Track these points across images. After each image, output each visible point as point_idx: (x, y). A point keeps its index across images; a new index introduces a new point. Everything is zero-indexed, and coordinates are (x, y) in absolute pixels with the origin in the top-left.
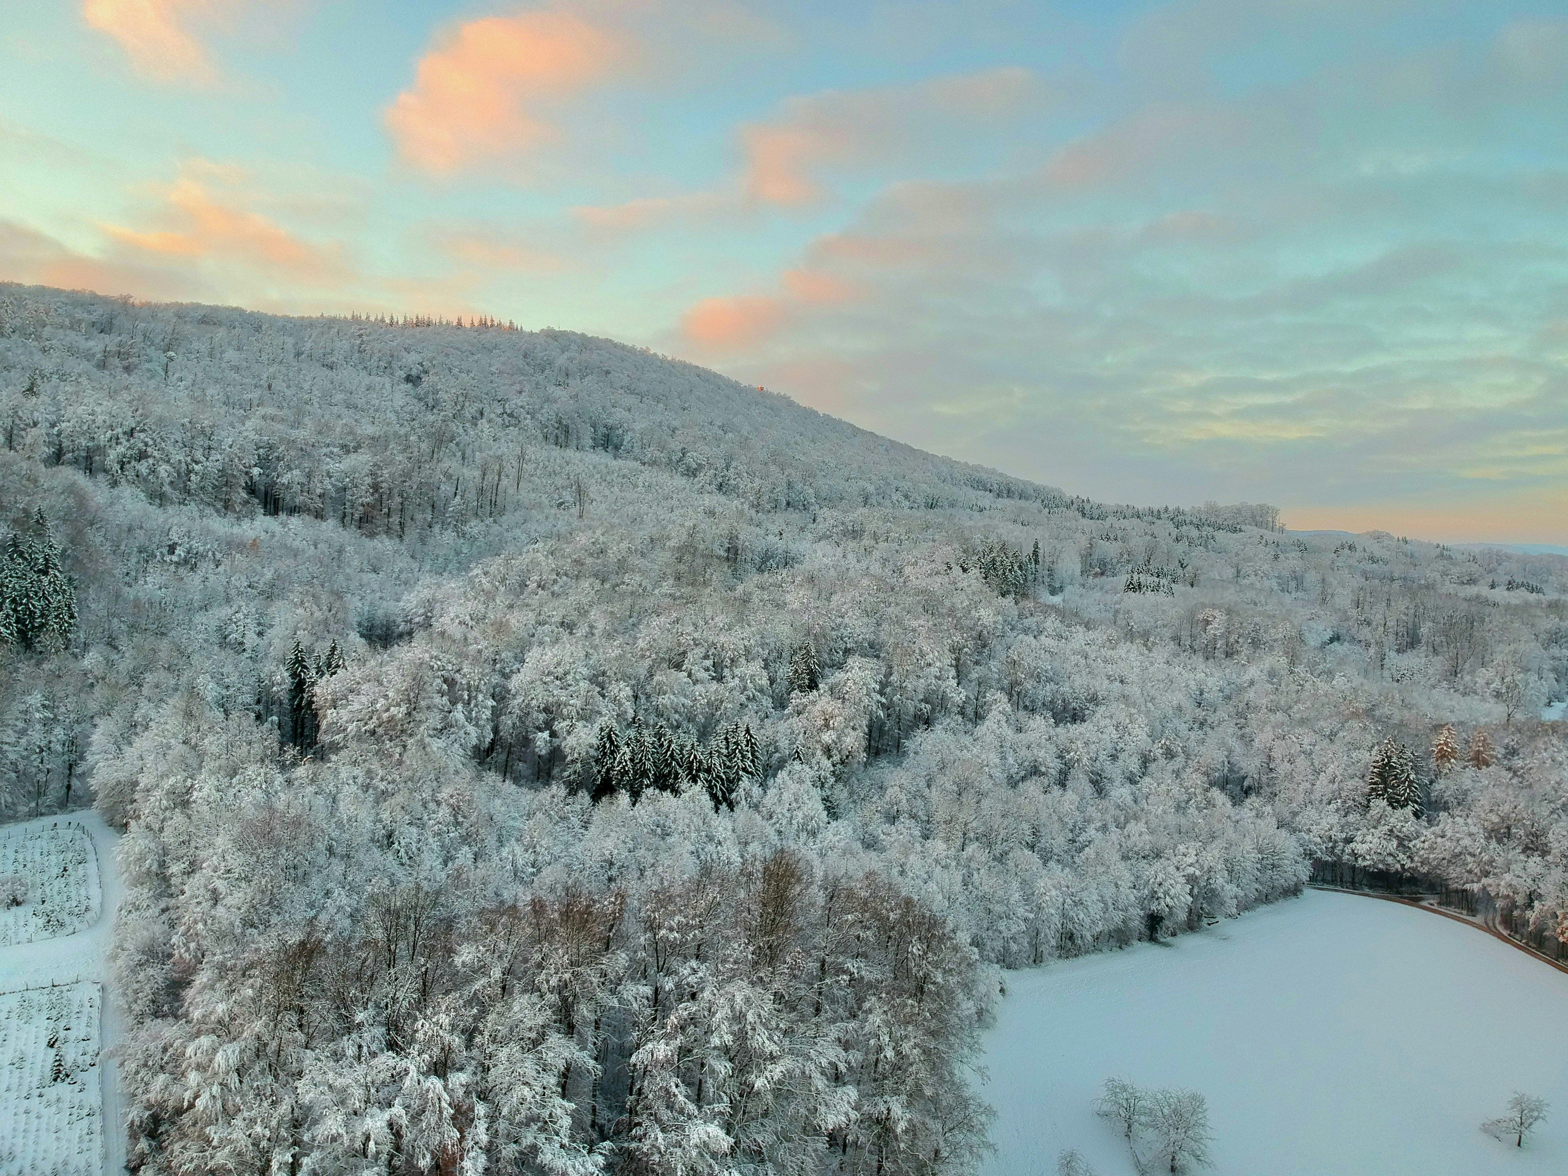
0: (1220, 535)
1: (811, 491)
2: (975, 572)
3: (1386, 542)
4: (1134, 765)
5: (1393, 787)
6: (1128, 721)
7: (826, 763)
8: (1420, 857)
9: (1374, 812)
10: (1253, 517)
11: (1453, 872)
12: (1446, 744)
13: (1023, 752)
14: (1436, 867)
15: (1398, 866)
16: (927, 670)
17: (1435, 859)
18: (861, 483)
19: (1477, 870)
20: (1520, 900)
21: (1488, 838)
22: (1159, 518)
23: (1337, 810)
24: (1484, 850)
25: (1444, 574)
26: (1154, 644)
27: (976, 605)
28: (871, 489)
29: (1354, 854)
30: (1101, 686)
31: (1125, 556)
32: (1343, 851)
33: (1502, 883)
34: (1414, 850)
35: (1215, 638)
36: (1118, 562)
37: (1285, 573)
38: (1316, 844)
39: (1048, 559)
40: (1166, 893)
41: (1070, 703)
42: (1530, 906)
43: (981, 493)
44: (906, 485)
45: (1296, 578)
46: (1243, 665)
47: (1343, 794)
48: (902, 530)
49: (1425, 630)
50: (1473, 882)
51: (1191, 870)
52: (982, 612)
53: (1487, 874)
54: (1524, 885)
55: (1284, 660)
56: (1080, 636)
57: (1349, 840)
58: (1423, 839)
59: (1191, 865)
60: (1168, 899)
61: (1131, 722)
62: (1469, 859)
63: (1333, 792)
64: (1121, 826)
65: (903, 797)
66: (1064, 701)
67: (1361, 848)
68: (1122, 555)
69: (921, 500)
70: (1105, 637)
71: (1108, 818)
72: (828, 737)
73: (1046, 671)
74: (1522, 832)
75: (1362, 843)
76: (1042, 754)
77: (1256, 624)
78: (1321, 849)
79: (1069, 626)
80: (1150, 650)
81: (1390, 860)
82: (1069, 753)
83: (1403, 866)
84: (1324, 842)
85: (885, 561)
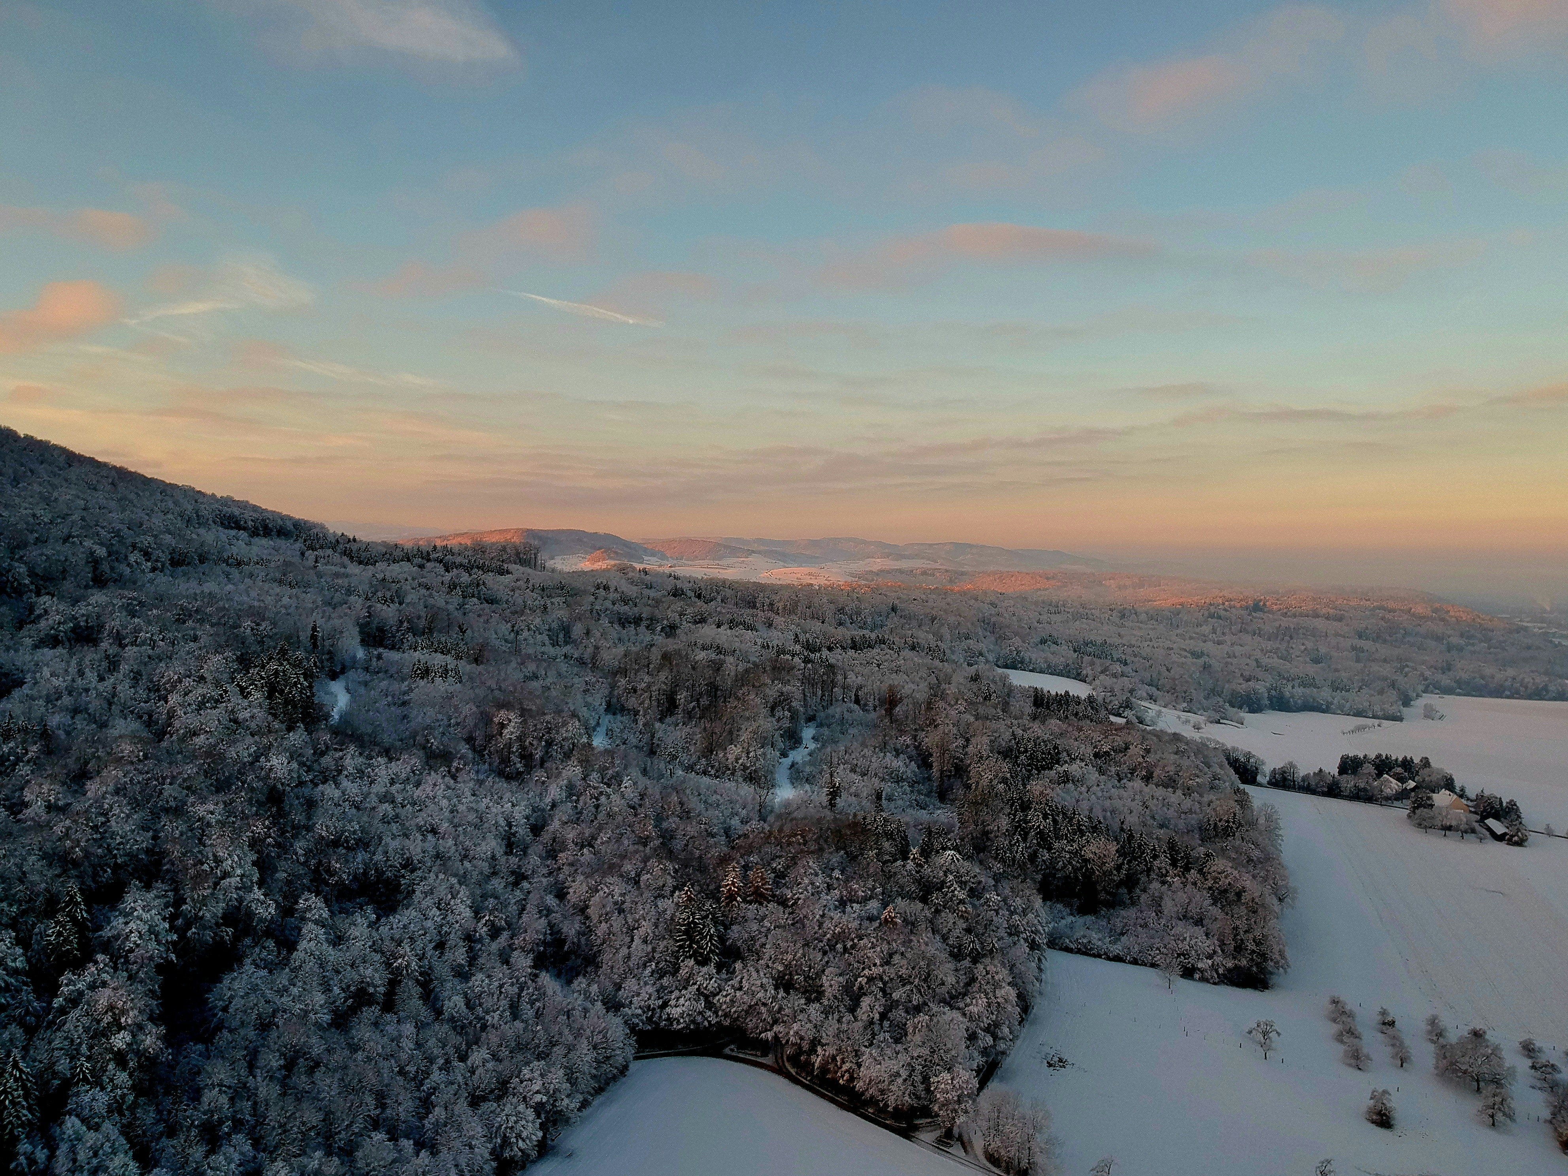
0: (490, 579)
1: (23, 569)
2: (257, 696)
3: (631, 574)
4: (460, 956)
5: (697, 943)
6: (450, 896)
7: (122, 1077)
8: (723, 1010)
9: (683, 972)
10: (518, 554)
11: (751, 1023)
12: (733, 883)
13: (350, 975)
14: (737, 1019)
15: (706, 1023)
16: (225, 883)
17: (735, 1012)
18: (88, 543)
19: (769, 1020)
20: (805, 1046)
21: (776, 988)
22: (429, 560)
23: (653, 972)
24: (774, 998)
25: (681, 614)
26: (458, 770)
27: (264, 751)
28: (101, 552)
29: (669, 1019)
30: (416, 847)
31: (405, 624)
32: (661, 1017)
33: (792, 1033)
34: (718, 1005)
35: (509, 745)
36: (398, 631)
37: (555, 625)
38: (638, 1016)
39: (327, 643)
40: (519, 1136)
41: (384, 873)
42: (813, 1050)
43: (233, 532)
44: (147, 540)
45: (564, 629)
46: (543, 783)
47: (657, 955)
48: (155, 629)
49: (682, 697)
50: (766, 1030)
51: (538, 1098)
52: (275, 761)
53: (776, 1022)
54: (808, 1032)
55: (578, 770)
56: (383, 770)
57: (665, 1004)
58: (725, 993)
59: (538, 1092)
60: (521, 1143)
61: (453, 897)
62: (763, 1009)
63: (648, 953)
64: (463, 1058)
65: (224, 1100)
66: (376, 870)
67: (675, 1012)
68: (401, 622)
69: (165, 557)
70: (408, 769)
71: (451, 1051)
72: (120, 1040)
73: (355, 832)
74: (802, 978)
75: (676, 1006)
76: (369, 972)
77: (547, 722)
78: (642, 1020)
79: (370, 758)
80: (454, 777)
81: (699, 1019)
82: (396, 959)
83: (709, 1022)
84: (644, 1012)
85: (136, 677)
